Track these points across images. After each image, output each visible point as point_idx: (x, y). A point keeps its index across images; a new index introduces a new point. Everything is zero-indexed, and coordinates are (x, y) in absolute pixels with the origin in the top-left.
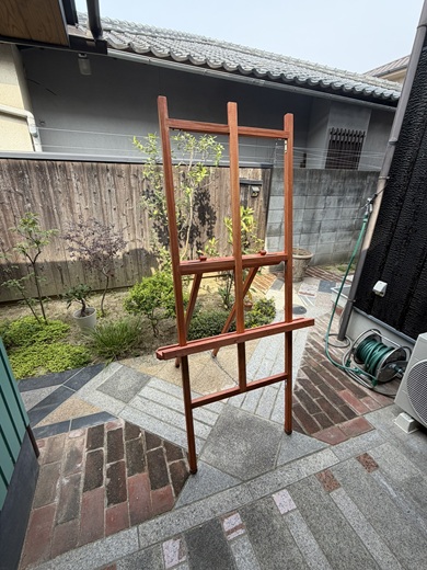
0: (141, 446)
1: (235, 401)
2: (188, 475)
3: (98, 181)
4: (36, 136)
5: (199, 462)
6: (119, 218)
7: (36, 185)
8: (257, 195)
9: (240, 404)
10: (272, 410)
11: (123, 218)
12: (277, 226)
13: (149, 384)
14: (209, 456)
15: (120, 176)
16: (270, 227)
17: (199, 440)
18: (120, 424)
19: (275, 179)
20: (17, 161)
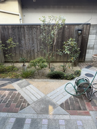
0: (19, 98)
1: (49, 95)
2: (25, 107)
3: (32, 31)
4: (21, 19)
5: (29, 106)
6: (37, 41)
7: (17, 32)
8: (80, 34)
9: (50, 96)
10: (58, 100)
11: (38, 41)
12: (92, 46)
13: (29, 86)
14: (33, 105)
15: (38, 29)
16: (89, 46)
17: (33, 101)
18: (17, 92)
19: (91, 28)
20: (13, 26)
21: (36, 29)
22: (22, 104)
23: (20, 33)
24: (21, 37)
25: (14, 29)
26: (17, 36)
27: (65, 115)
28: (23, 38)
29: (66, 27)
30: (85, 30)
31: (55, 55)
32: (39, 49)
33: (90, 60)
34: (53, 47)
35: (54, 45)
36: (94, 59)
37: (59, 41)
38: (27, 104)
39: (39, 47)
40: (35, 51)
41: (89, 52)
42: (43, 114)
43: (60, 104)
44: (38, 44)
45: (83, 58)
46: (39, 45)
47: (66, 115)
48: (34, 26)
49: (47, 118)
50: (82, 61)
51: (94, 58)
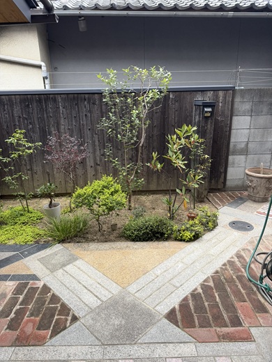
0: (45, 301)
1: (132, 289)
2: (65, 328)
3: (78, 108)
4: (46, 78)
5: (78, 322)
6: (93, 136)
7: (36, 112)
8: (209, 115)
9: (135, 291)
10: (161, 302)
11: (96, 136)
12: (243, 146)
13: (74, 263)
14: (88, 320)
15: (94, 104)
16: (235, 146)
17: (87, 308)
18: (40, 284)
19: (237, 99)
20: (26, 96)
21: (89, 102)
22: (56, 317)
23: (45, 115)
24: (49, 126)
25: (28, 105)
26: (36, 122)
27: (182, 345)
28: (52, 129)
29: (171, 96)
30: (220, 104)
31: (145, 174)
32: (98, 158)
33: (240, 183)
34: (137, 151)
35: (141, 145)
36: (251, 181)
37: (152, 135)
38: (70, 318)
39: (98, 153)
40: (88, 163)
41: (236, 161)
42: (119, 346)
43: (166, 311)
44: (97, 143)
45: (222, 180)
46: (98, 148)
47: (184, 342)
48: (83, 95)
49: (131, 357)
50: (219, 187)
51: (250, 178)
